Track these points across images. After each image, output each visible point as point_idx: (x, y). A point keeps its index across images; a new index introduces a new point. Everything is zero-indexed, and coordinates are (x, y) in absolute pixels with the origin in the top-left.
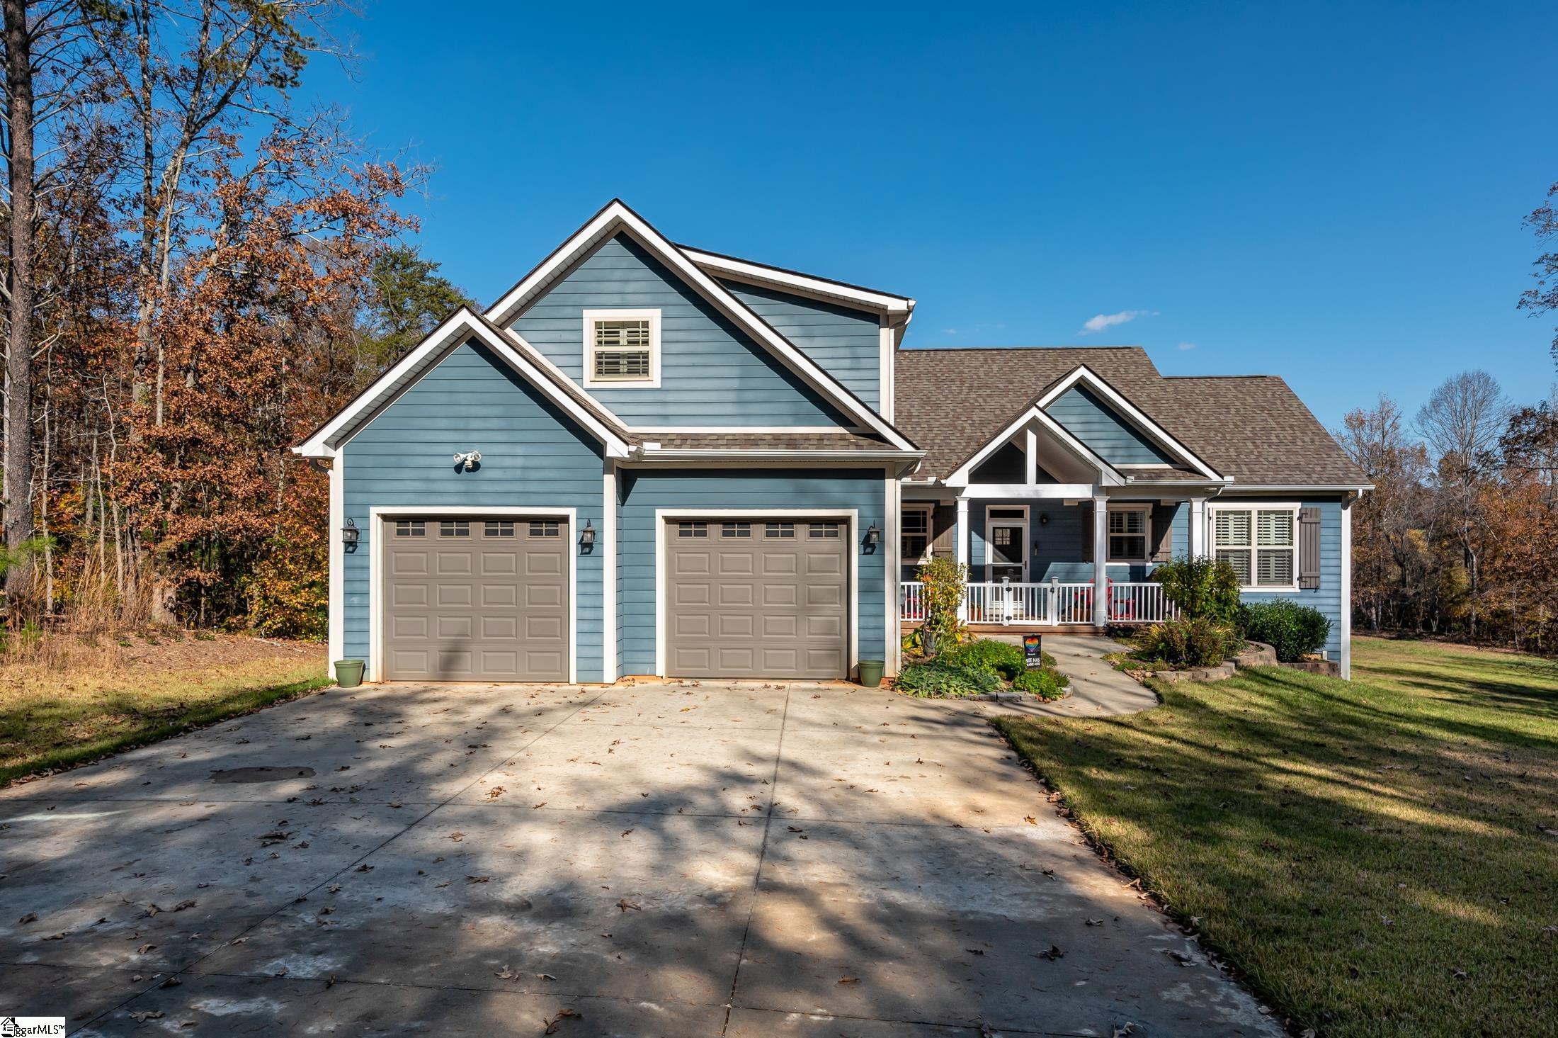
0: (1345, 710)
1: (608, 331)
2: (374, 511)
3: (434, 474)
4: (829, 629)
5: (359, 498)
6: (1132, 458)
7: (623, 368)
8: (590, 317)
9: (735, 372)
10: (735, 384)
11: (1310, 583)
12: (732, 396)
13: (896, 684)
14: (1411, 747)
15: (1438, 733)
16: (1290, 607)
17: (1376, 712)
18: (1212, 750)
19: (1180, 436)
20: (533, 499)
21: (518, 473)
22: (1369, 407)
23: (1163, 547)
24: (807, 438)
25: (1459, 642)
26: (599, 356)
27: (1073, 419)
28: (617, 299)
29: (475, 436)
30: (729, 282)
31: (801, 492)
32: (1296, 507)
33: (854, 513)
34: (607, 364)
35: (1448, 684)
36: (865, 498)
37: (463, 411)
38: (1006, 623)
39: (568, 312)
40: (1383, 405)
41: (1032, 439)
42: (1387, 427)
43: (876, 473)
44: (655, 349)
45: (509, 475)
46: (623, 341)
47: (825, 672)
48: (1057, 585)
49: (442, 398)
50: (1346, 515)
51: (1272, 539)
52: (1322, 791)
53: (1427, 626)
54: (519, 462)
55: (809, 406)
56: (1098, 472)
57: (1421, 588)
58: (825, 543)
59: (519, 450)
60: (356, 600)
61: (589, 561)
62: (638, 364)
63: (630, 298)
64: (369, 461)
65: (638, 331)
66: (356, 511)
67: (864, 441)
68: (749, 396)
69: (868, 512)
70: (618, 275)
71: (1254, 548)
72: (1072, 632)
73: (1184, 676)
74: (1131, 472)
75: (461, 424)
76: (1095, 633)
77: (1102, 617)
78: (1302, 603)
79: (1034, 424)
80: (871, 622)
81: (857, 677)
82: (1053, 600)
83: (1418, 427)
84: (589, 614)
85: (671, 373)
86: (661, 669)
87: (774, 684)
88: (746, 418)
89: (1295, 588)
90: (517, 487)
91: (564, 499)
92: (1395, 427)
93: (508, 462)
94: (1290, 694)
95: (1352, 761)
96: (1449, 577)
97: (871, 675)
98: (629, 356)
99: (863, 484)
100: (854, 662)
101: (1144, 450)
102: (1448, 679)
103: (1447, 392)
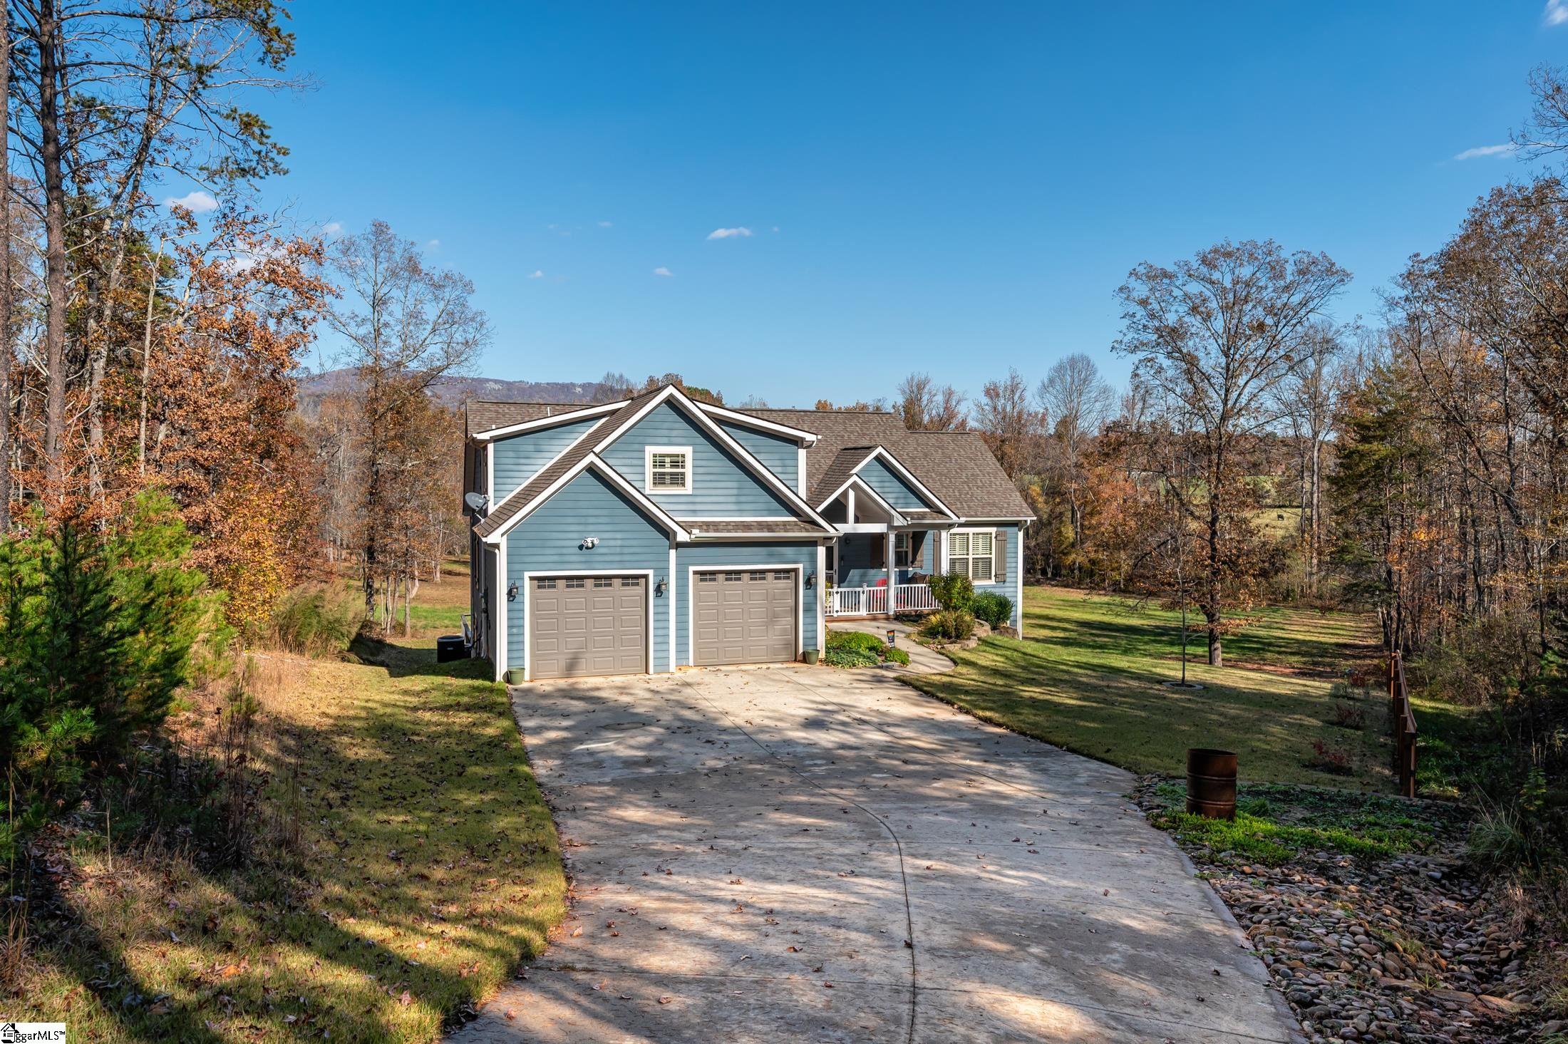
0: (1035, 660)
1: (659, 461)
2: (527, 575)
3: (565, 551)
4: (784, 632)
5: (517, 567)
6: (907, 505)
7: (668, 481)
8: (650, 451)
9: (734, 485)
10: (735, 492)
11: (1001, 578)
12: (733, 499)
13: (827, 662)
14: (1066, 677)
15: (1076, 670)
16: (992, 596)
17: (1048, 661)
18: (995, 684)
19: (930, 485)
20: (628, 565)
21: (618, 550)
22: (1002, 379)
23: (918, 558)
24: (777, 524)
25: (1066, 586)
26: (655, 474)
27: (873, 479)
28: (665, 440)
29: (591, 528)
30: (720, 421)
31: (771, 555)
32: (993, 530)
33: (800, 566)
34: (659, 479)
35: (1061, 625)
36: (805, 558)
37: (584, 512)
38: (835, 615)
39: (636, 447)
40: (1013, 378)
41: (852, 494)
42: (1016, 398)
43: (813, 543)
44: (688, 471)
45: (612, 550)
46: (668, 465)
47: (783, 657)
48: (866, 589)
49: (570, 504)
50: (1021, 535)
51: (980, 551)
52: (1042, 697)
53: (1044, 572)
54: (619, 543)
55: (776, 505)
56: (891, 516)
57: (1040, 539)
58: (783, 584)
59: (619, 535)
60: (515, 630)
61: (660, 601)
62: (678, 480)
63: (674, 440)
64: (523, 544)
65: (677, 461)
66: (515, 575)
67: (808, 526)
68: (743, 499)
69: (808, 566)
70: (666, 425)
71: (971, 557)
72: (874, 619)
73: (958, 646)
74: (908, 514)
75: (583, 520)
76: (888, 619)
77: (892, 607)
78: (998, 592)
79: (855, 486)
80: (810, 628)
81: (805, 659)
82: (863, 598)
83: (1037, 398)
84: (660, 632)
85: (698, 485)
86: (691, 663)
87: (764, 666)
88: (741, 512)
89: (992, 582)
90: (617, 558)
91: (646, 564)
92: (1022, 398)
93: (612, 543)
94: (1008, 653)
95: (1047, 685)
96: (1060, 532)
97: (813, 658)
98: (671, 474)
99: (805, 550)
100: (801, 651)
101: (916, 500)
102: (1060, 620)
103: (1060, 369)
